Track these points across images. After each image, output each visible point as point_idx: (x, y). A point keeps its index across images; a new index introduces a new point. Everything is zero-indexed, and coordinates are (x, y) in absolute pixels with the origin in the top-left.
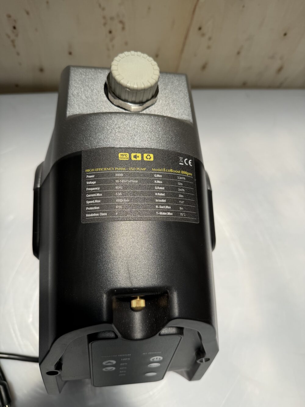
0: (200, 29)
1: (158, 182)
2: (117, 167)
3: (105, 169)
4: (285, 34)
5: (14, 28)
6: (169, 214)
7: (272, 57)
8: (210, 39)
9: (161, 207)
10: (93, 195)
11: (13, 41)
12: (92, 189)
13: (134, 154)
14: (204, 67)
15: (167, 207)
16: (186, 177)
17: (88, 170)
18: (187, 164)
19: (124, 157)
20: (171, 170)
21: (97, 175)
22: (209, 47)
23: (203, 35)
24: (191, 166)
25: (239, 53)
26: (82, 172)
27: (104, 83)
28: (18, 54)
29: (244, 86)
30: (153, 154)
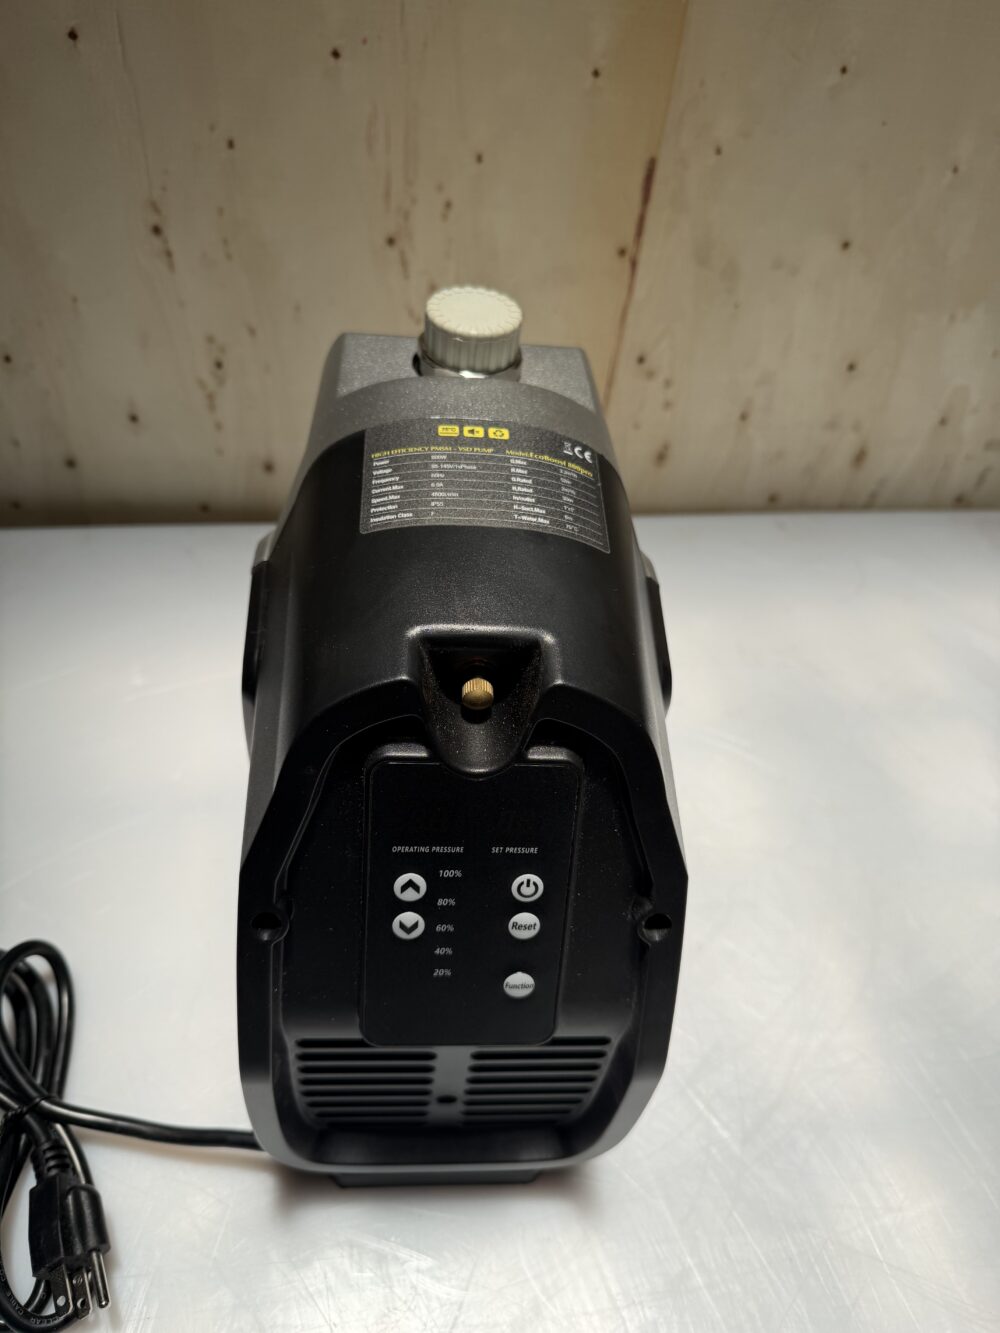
0: (641, 360)
1: (519, 471)
2: (434, 445)
3: (411, 450)
4: (851, 367)
5: (219, 365)
6: (541, 520)
7: (832, 425)
8: (668, 384)
9: (523, 508)
10: (384, 490)
11: (211, 397)
12: (383, 481)
13: (470, 428)
14: (661, 457)
15: (537, 510)
16: (578, 475)
17: (377, 455)
18: (581, 457)
19: (450, 431)
20: (546, 458)
21: (393, 460)
22: (668, 405)
23: (650, 375)
24: (590, 462)
25: (744, 417)
26: (365, 458)
27: (411, 355)
28: (219, 426)
29: (773, 503)
30: (510, 430)
